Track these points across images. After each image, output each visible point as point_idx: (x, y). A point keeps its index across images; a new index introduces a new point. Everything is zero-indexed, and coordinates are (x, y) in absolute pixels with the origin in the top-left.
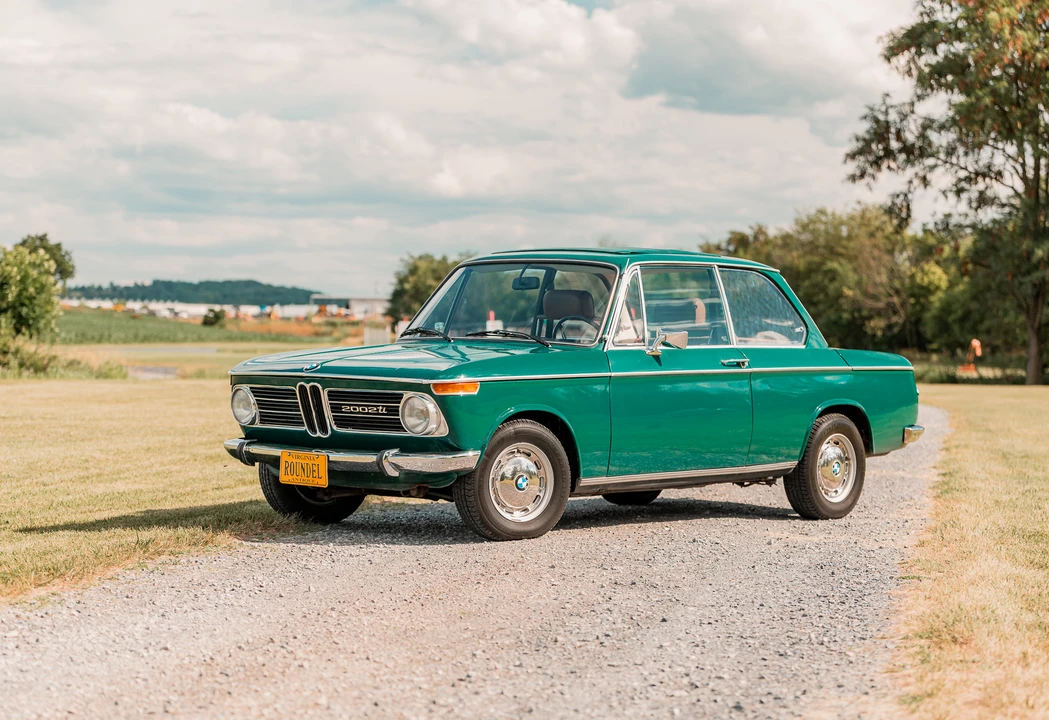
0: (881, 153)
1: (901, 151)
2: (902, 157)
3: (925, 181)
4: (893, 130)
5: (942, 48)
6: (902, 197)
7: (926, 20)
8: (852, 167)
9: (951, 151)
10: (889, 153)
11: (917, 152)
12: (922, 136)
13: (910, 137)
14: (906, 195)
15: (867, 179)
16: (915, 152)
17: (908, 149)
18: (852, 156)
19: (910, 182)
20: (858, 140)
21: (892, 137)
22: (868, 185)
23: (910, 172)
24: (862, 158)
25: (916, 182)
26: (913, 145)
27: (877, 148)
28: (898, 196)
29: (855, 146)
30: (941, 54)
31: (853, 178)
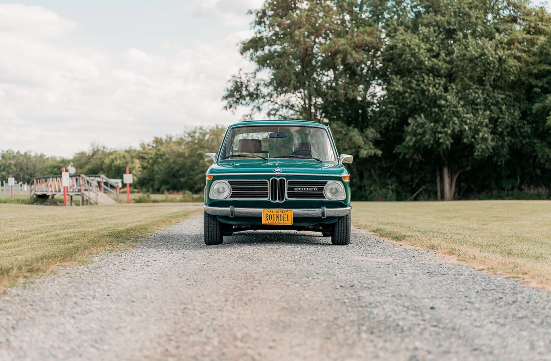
0: (239, 97)
1: (247, 96)
2: (248, 98)
3: (259, 109)
4: (244, 86)
5: (267, 48)
6: (249, 116)
7: (259, 36)
8: (225, 103)
9: (271, 95)
10: (242, 97)
11: (255, 96)
12: (257, 89)
13: (251, 89)
14: (251, 116)
15: (232, 109)
16: (253, 96)
17: (251, 95)
18: (226, 98)
19: (252, 110)
20: (228, 91)
21: (244, 89)
22: (232, 111)
23: (252, 105)
24: (230, 99)
25: (255, 110)
26: (253, 93)
27: (237, 95)
28: (247, 116)
29: (226, 93)
30: (266, 51)
31: (226, 108)
